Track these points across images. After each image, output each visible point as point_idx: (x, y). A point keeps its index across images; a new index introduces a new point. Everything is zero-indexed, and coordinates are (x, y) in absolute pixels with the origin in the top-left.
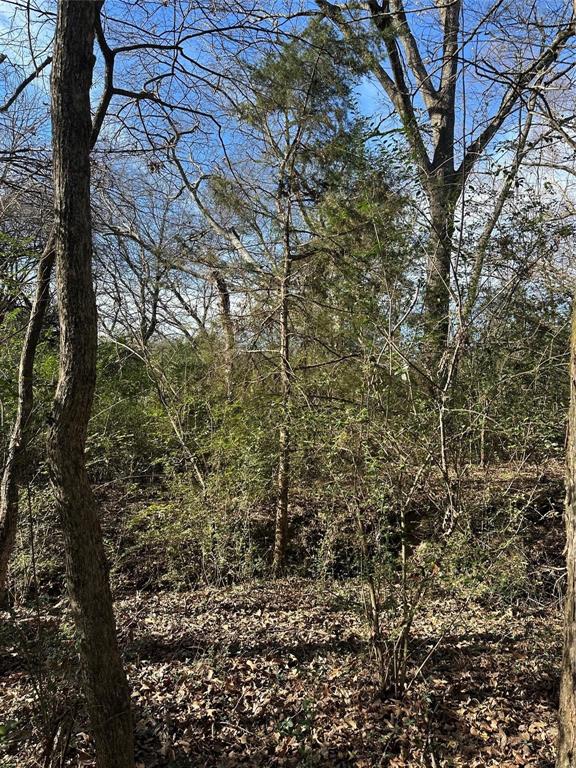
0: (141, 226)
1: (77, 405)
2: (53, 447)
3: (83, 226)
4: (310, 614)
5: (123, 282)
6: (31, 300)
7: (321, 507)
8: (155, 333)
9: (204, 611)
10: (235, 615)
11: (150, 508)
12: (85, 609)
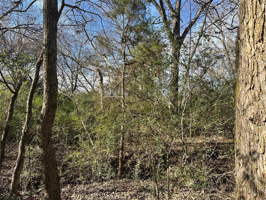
0: (72, 53)
1: (49, 117)
2: (40, 132)
3: (54, 49)
4: (132, 193)
5: (65, 72)
6: (32, 78)
7: (135, 153)
8: (76, 90)
9: (93, 192)
10: (105, 194)
11: (73, 153)
12: (50, 196)
